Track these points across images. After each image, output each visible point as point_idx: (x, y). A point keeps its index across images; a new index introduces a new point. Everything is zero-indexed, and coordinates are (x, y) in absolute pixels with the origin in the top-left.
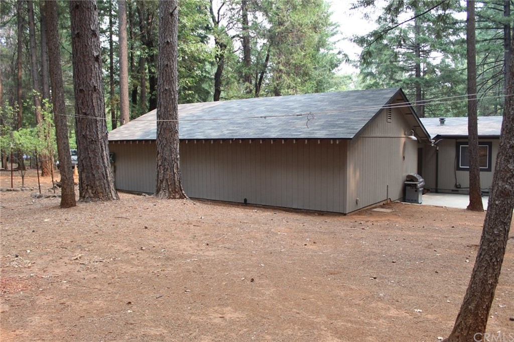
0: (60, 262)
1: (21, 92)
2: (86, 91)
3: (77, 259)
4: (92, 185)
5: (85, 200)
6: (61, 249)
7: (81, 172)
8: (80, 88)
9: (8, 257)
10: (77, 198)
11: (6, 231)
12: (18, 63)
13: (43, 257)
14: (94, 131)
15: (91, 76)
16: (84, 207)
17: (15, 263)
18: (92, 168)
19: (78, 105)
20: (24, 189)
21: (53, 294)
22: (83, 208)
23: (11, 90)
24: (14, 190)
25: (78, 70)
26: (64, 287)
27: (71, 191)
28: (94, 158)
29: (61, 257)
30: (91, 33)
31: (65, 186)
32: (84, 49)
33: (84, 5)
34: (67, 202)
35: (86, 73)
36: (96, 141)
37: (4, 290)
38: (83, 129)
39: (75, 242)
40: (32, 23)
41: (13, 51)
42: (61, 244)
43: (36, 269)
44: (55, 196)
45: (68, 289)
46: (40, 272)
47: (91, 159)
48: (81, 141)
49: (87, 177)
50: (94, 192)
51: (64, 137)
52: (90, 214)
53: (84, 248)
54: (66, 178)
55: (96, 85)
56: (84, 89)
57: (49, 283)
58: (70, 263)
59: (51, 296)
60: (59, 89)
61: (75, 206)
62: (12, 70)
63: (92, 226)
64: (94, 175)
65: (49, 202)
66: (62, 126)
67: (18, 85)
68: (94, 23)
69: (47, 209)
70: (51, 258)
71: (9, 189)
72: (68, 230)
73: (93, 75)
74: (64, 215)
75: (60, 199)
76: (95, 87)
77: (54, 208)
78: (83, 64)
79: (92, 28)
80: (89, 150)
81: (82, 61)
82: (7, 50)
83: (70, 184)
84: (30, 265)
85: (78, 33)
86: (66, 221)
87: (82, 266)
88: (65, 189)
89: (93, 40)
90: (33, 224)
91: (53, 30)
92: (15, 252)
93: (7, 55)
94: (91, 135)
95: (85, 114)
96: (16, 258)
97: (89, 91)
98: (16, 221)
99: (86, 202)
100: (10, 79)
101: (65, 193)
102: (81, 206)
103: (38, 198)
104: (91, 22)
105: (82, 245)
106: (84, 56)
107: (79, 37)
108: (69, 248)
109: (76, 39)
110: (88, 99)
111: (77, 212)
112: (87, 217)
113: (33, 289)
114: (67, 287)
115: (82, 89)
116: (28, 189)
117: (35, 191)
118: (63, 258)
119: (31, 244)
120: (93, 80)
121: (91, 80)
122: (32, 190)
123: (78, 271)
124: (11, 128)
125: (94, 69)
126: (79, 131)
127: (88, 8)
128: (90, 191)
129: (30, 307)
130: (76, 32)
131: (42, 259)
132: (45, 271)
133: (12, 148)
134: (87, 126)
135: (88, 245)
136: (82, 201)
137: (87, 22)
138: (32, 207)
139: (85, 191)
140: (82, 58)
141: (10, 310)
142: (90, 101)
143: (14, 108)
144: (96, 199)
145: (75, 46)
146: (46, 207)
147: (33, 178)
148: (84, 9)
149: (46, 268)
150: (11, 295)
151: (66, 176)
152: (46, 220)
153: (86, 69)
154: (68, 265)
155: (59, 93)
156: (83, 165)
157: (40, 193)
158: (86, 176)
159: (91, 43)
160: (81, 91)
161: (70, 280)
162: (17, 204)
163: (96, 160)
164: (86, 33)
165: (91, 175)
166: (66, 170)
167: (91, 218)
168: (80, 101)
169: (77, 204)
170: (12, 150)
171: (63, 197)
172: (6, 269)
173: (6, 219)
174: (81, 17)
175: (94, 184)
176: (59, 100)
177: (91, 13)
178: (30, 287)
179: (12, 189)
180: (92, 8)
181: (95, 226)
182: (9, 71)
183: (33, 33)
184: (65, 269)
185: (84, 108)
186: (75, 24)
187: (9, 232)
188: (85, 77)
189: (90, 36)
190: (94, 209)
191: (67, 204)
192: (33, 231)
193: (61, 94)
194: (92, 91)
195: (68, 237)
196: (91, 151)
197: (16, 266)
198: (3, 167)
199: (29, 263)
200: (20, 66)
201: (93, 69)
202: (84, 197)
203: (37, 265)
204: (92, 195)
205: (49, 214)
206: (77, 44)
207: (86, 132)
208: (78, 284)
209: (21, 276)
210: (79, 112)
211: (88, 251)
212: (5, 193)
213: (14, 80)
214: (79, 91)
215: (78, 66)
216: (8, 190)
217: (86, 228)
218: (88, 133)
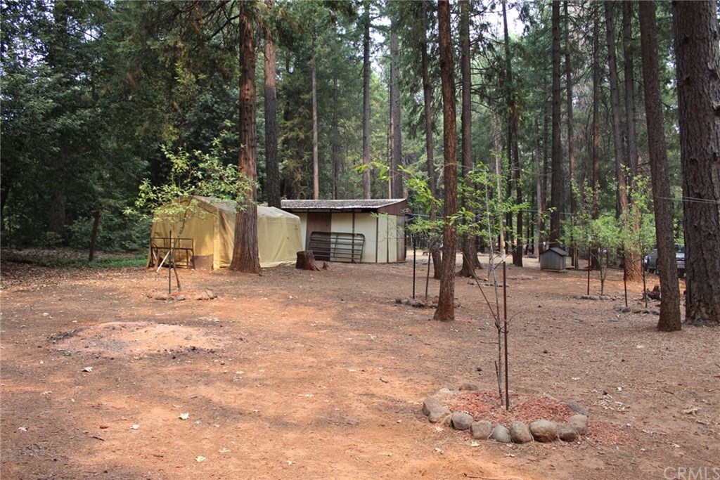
0: (665, 413)
1: (597, 165)
2: (701, 161)
3: (691, 413)
4: (708, 301)
5: (695, 323)
6: (665, 393)
7: (690, 280)
8: (692, 157)
9: (594, 392)
10: (683, 318)
11: (588, 354)
12: (594, 128)
13: (640, 400)
14: (713, 219)
15: (709, 138)
16: (694, 333)
17: (603, 402)
18: (708, 276)
19: (687, 182)
20: (603, 297)
21: (660, 461)
22: (692, 335)
23: (584, 163)
24: (591, 299)
25: (688, 132)
26: (676, 454)
27: (675, 308)
28: (711, 260)
29: (665, 405)
30: (708, 75)
31: (666, 300)
32: (698, 100)
33: (698, 36)
34: (668, 324)
35: (701, 135)
36: (715, 236)
37: (596, 438)
38: (696, 217)
39: (686, 386)
40: (614, 73)
41: (588, 112)
42: (664, 385)
43: (632, 416)
44: (647, 312)
45: (683, 458)
46: (638, 423)
47: (708, 262)
48: (691, 235)
49: (700, 289)
50: (710, 311)
51: (667, 230)
52: (705, 345)
53: (701, 398)
54: (669, 289)
55: (717, 151)
56: (697, 159)
57: (653, 442)
58: (680, 418)
59: (658, 464)
60: (662, 161)
61: (680, 329)
62: (586, 137)
63: (709, 365)
64: (711, 286)
65: (640, 319)
66: (664, 214)
67: (594, 156)
68: (713, 60)
69: (638, 330)
70: (651, 405)
71: (585, 296)
72: (672, 365)
73: (711, 137)
74: (664, 343)
75: (657, 318)
76: (715, 154)
77: (649, 329)
78: (696, 121)
79: (709, 67)
80: (704, 249)
81: (694, 118)
82: (579, 112)
83: (673, 297)
84: (623, 409)
85: (688, 79)
86: (667, 352)
87: (701, 426)
88: (666, 304)
89: (711, 85)
90: (621, 350)
91: (653, 80)
92: (602, 387)
93: (579, 119)
94: (707, 227)
95: (699, 195)
96: (605, 396)
97: (705, 161)
98: (598, 343)
99: (696, 325)
100: (583, 150)
101: (666, 310)
102: (689, 330)
103: (624, 312)
104: (708, 58)
105: (697, 393)
106: (697, 110)
107: (689, 84)
108: (676, 393)
109: (684, 87)
110: (703, 174)
111: (683, 339)
112: (700, 349)
113: (632, 446)
114: (682, 456)
115: (695, 160)
116: (609, 298)
117: (618, 302)
118: (668, 407)
119: (622, 379)
120: (712, 144)
121: (708, 144)
122: (614, 300)
123: (696, 434)
124: (590, 216)
125: (714, 127)
126: (689, 221)
127: (704, 39)
128: (703, 310)
129: (631, 471)
130: (685, 78)
131: (639, 403)
132: (645, 423)
133: (590, 242)
134: (701, 214)
135: (707, 394)
136: (689, 324)
137: (702, 60)
138: (617, 325)
139: (695, 308)
140: (694, 114)
141: (606, 468)
142: (707, 176)
143: (594, 189)
144: (713, 323)
145: (682, 97)
146: (637, 327)
147: (613, 282)
148: (697, 41)
149: (647, 418)
150: (604, 448)
151: (668, 286)
152: (639, 347)
153: (700, 129)
154: (679, 421)
155: (661, 168)
156: (693, 271)
157: (627, 305)
158: (698, 287)
159: (708, 90)
160: (693, 161)
161: (684, 444)
162: (597, 319)
163: (714, 264)
164: (701, 76)
165: (705, 285)
166: (669, 277)
167: (707, 352)
168: (691, 177)
169: (682, 328)
170: (591, 245)
171: (663, 315)
172: (593, 408)
173: (585, 338)
174: (693, 53)
175: (711, 299)
176: (661, 178)
177: (708, 45)
178: (627, 443)
179: (588, 296)
180: (709, 37)
181: (714, 366)
182: (581, 140)
183: (615, 86)
184: (676, 426)
185: (698, 186)
186: (683, 66)
187: (591, 357)
188: (699, 141)
189: (706, 79)
190: (709, 338)
191: (668, 326)
192: (623, 361)
193: (663, 169)
194: (710, 160)
195: (673, 377)
196: (707, 250)
197: (606, 408)
198: (572, 265)
199: (622, 406)
200: (596, 131)
201: (712, 128)
202: (693, 318)
203: (633, 411)
204: (707, 316)
205: (641, 337)
206: (686, 94)
207: (699, 222)
208: (698, 453)
209: (614, 424)
210: (689, 193)
211: (707, 404)
212: (580, 301)
213: (588, 150)
214: (689, 163)
215: (687, 126)
216: (583, 298)
217: (700, 366)
218: (702, 223)
